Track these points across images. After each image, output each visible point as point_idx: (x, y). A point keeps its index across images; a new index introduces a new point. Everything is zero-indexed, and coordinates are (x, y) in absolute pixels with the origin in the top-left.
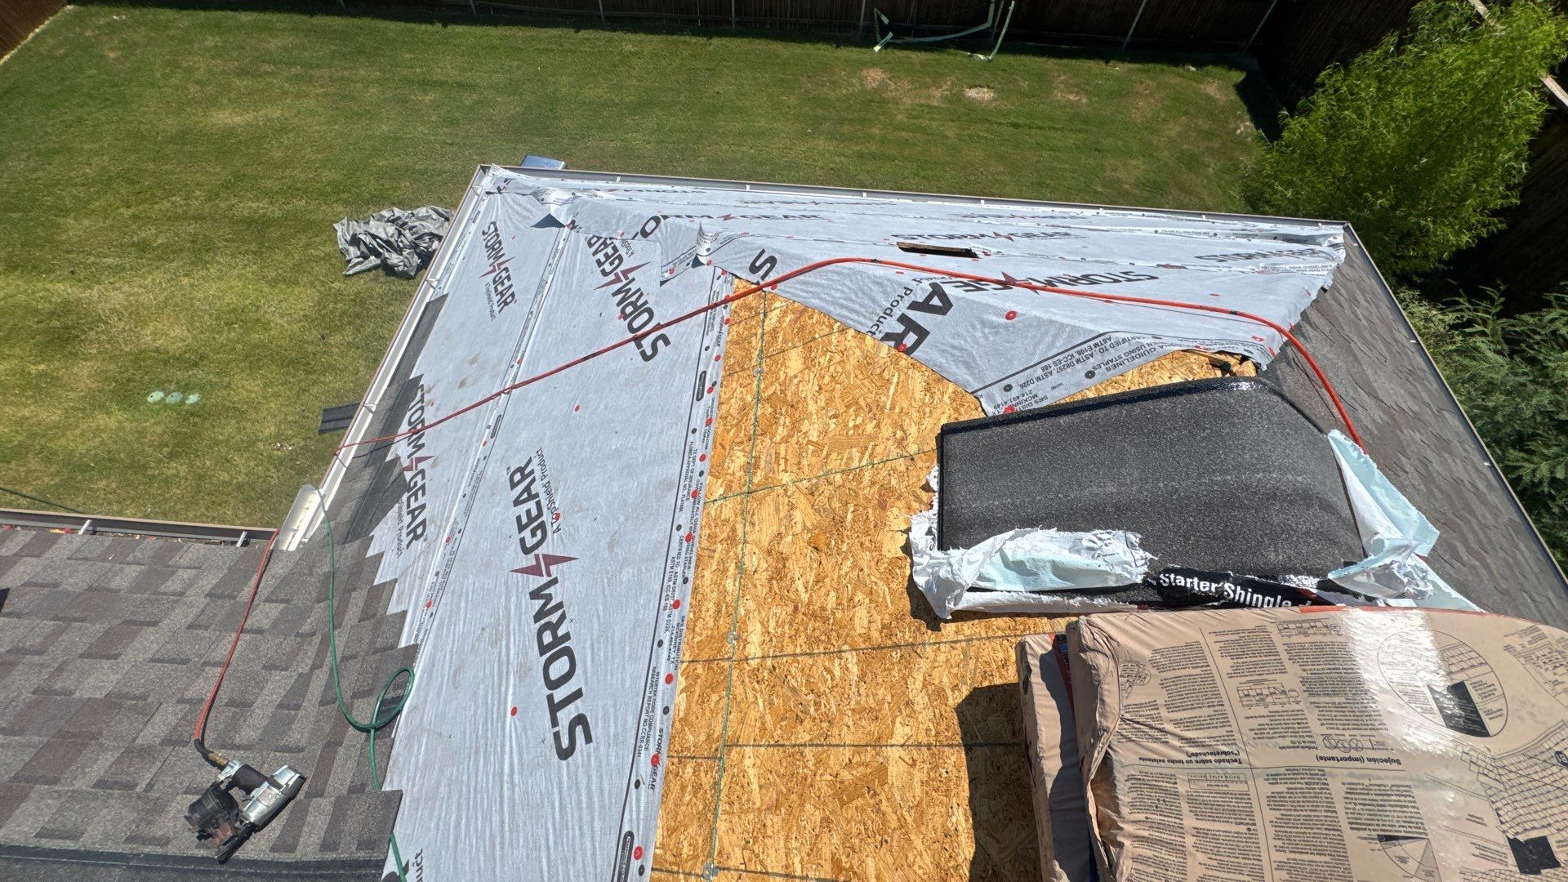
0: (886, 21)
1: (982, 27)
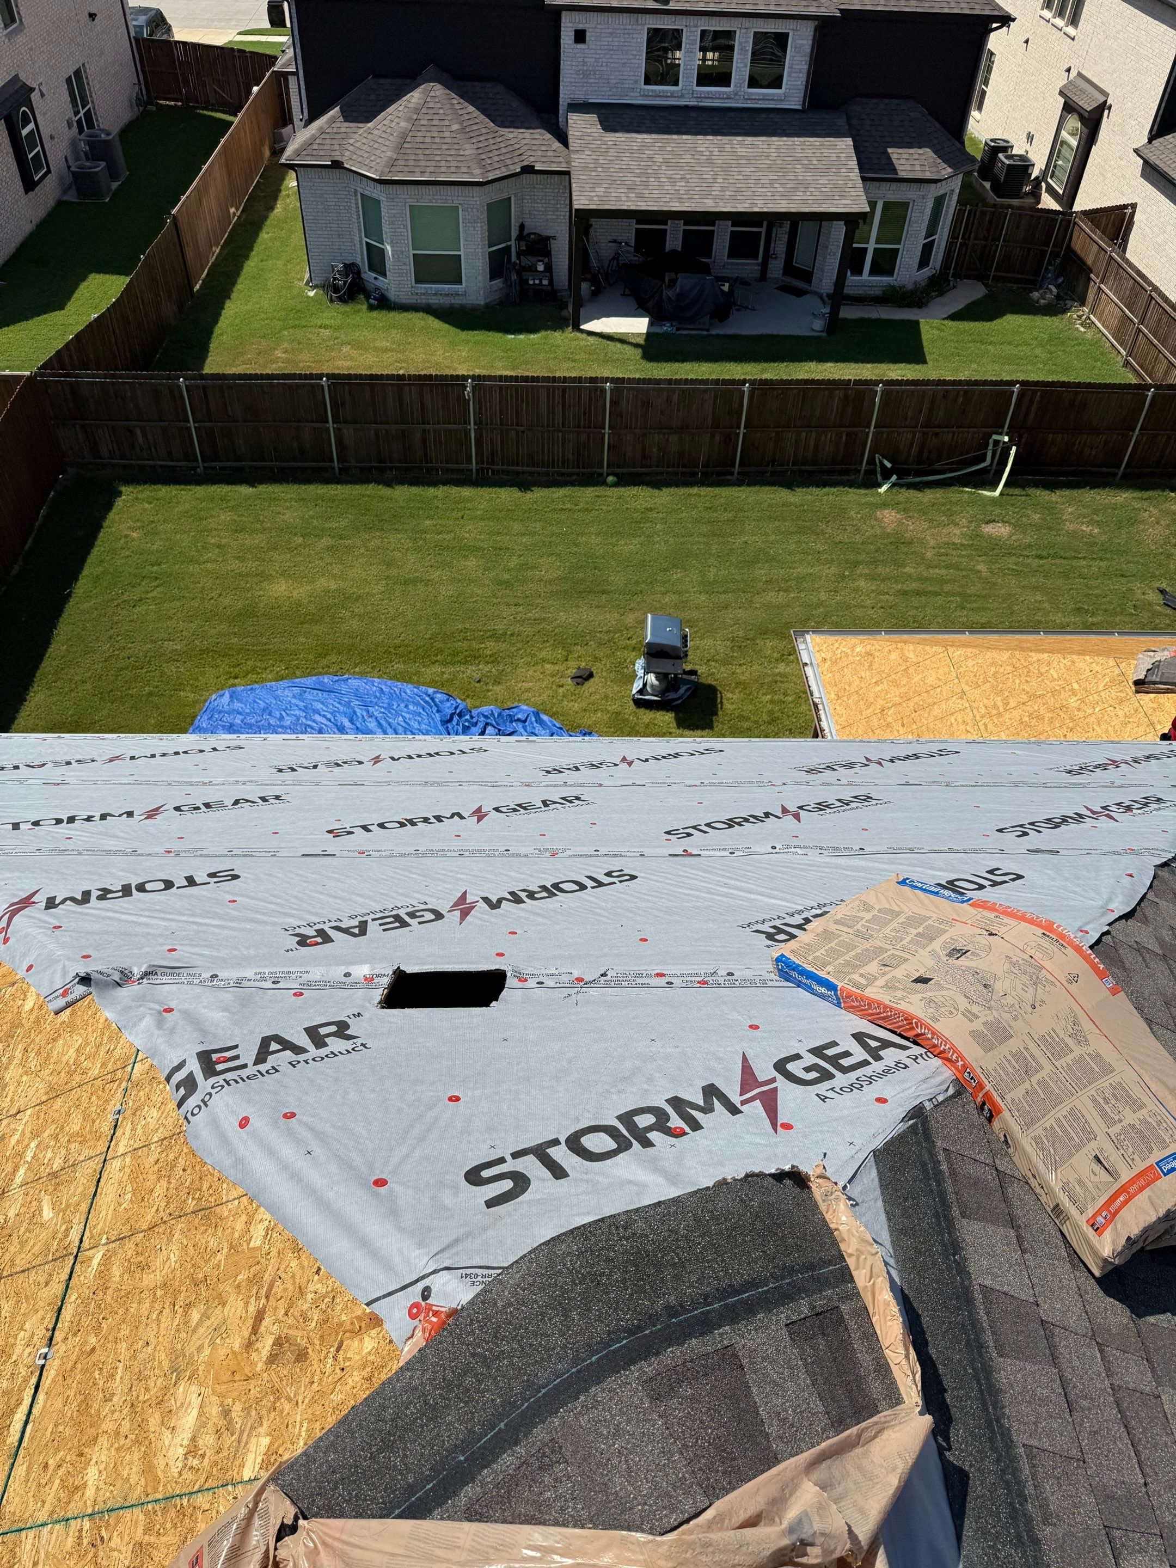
0: (889, 465)
1: (982, 465)
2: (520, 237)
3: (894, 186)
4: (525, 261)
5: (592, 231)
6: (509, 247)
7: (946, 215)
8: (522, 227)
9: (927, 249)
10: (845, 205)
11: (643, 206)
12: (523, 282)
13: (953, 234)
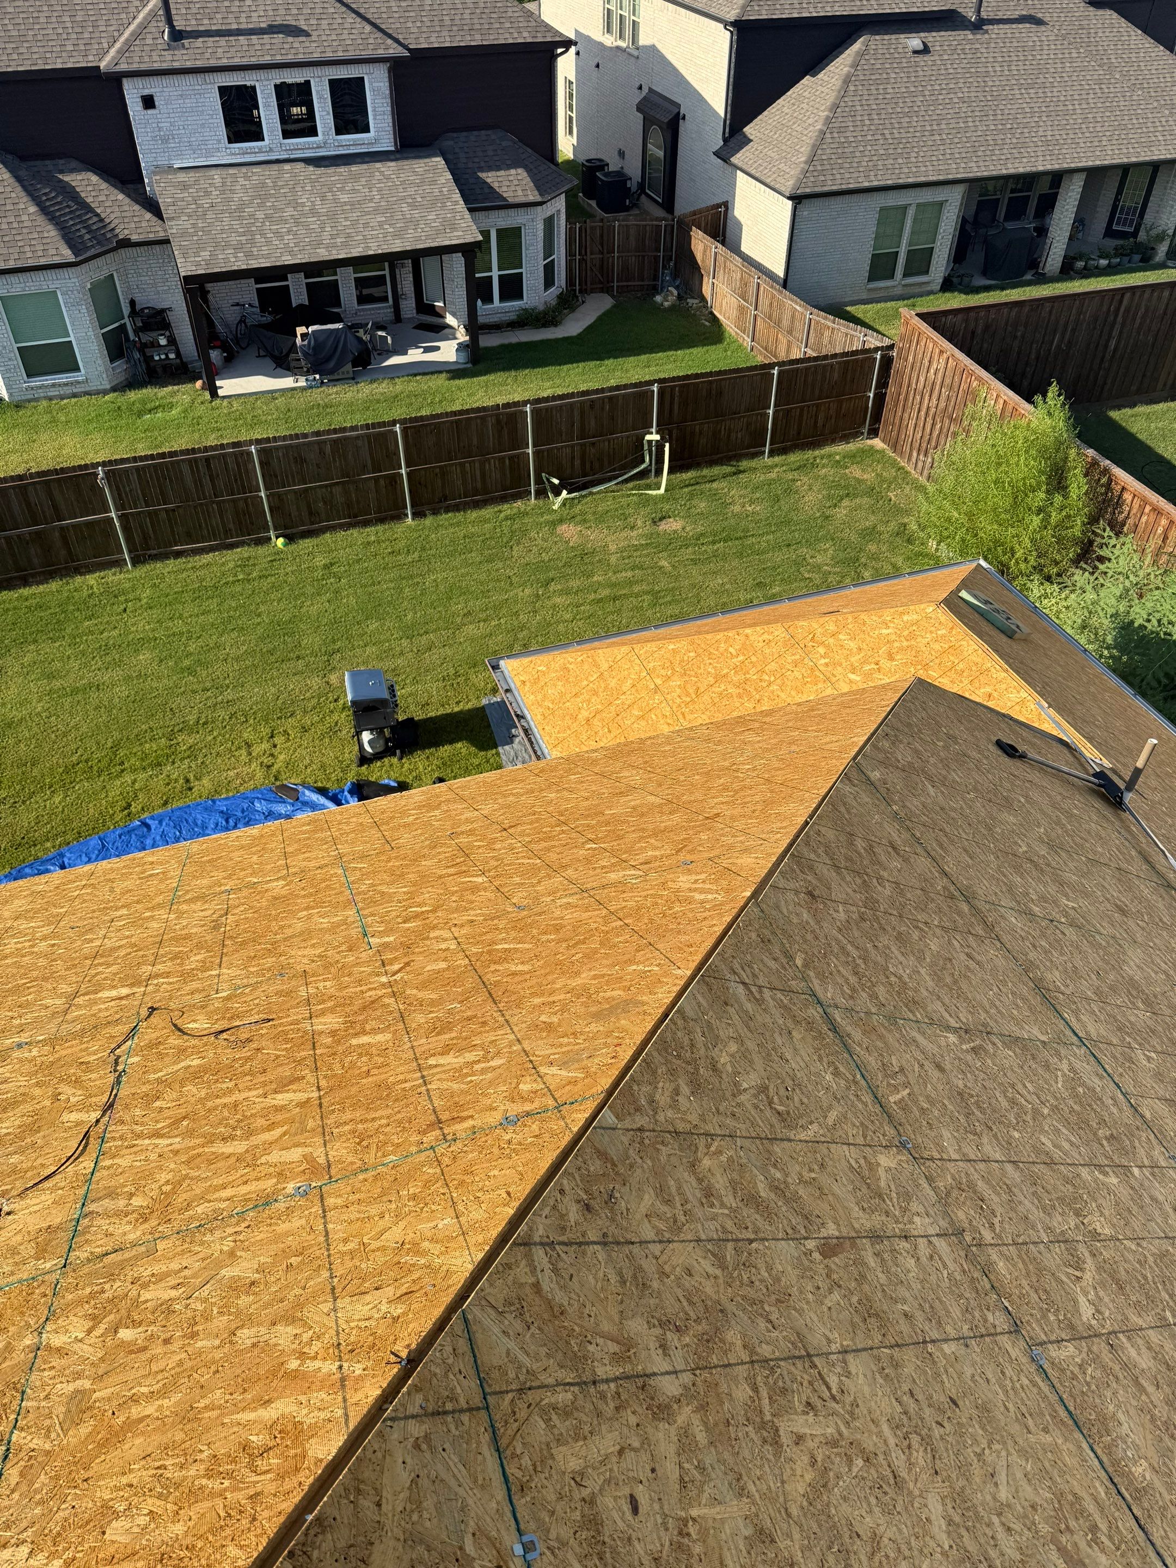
0: (556, 481)
1: (643, 466)
2: (134, 312)
3: (502, 213)
4: (145, 338)
5: (210, 297)
6: (123, 326)
7: (559, 234)
8: (132, 303)
9: (549, 270)
10: (458, 237)
11: (254, 264)
12: (148, 359)
13: (570, 253)
